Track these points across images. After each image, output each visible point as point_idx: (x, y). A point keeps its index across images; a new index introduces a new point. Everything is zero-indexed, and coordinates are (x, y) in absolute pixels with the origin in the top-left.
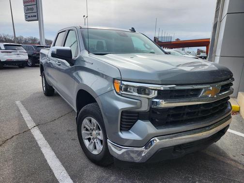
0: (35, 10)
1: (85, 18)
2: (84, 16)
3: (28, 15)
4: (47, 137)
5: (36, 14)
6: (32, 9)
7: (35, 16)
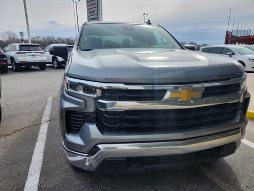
0: (96, 13)
1: (145, 15)
2: (144, 14)
3: (90, 17)
4: (50, 132)
5: (96, 16)
6: (93, 12)
7: (95, 18)
